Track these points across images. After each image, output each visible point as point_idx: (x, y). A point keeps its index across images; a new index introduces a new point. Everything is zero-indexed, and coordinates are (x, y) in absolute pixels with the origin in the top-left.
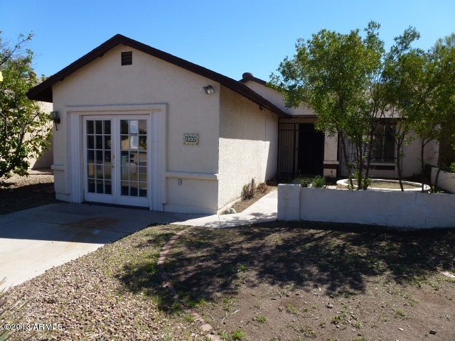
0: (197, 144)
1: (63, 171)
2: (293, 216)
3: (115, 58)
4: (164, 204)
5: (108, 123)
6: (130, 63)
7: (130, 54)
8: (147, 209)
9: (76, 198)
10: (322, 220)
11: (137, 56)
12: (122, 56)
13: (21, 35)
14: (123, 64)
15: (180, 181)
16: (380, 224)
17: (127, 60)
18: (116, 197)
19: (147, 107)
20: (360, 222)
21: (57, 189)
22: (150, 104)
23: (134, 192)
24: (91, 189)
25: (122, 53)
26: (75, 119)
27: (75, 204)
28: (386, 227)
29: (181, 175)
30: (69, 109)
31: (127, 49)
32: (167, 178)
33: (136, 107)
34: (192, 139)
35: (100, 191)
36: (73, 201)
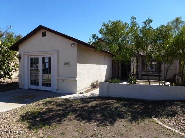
0: (69, 66)
1: (21, 77)
2: (105, 95)
3: (40, 34)
4: (57, 90)
5: (38, 59)
6: (45, 36)
7: (45, 32)
8: (51, 91)
9: (26, 87)
10: (117, 97)
11: (48, 33)
12: (43, 33)
13: (8, 27)
14: (43, 36)
15: (63, 81)
16: (140, 98)
18: (40, 87)
19: (51, 52)
20: (132, 98)
21: (19, 84)
22: (52, 51)
23: (47, 85)
24: (32, 84)
25: (43, 32)
26: (26, 57)
27: (25, 90)
28: (143, 99)
29: (63, 78)
30: (24, 53)
31: (44, 31)
32: (58, 79)
33: (47, 52)
34: (67, 64)
35: (35, 85)
36: (25, 88)
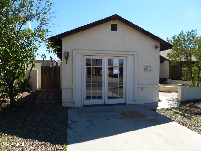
6: (116, 30)
7: (116, 25)
12: (111, 26)
14: (112, 30)
15: (142, 89)
17: (114, 28)
29: (143, 86)
34: (148, 69)
35: (94, 98)
36: (77, 106)
